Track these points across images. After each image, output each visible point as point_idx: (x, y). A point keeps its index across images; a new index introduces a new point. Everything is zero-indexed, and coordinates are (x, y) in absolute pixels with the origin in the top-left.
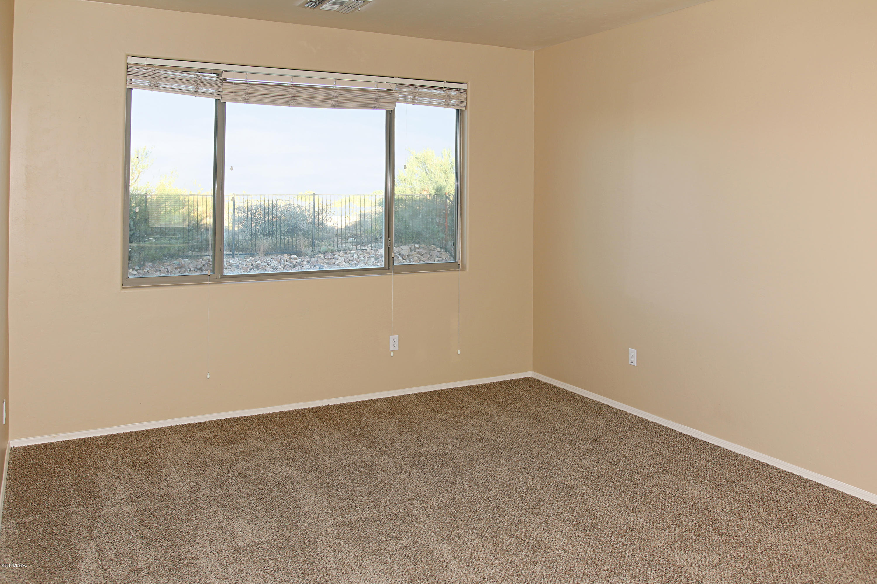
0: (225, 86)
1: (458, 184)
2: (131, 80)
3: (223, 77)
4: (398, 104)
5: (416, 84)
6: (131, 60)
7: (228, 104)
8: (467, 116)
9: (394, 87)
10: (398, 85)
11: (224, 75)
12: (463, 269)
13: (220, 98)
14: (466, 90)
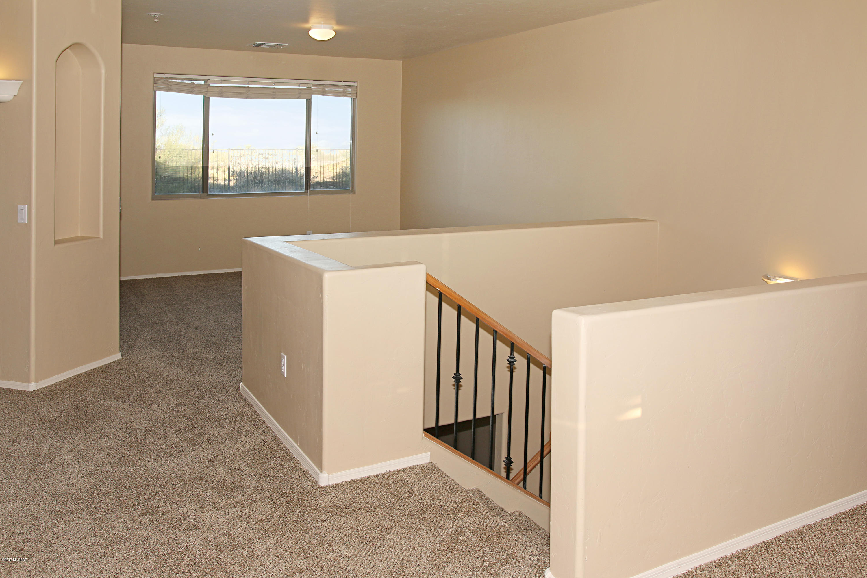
0: (209, 88)
1: (352, 142)
2: (156, 86)
3: (208, 83)
4: (312, 96)
5: (324, 84)
6: (156, 75)
7: (211, 98)
8: (357, 101)
9: (310, 86)
10: (313, 85)
11: (208, 82)
12: (355, 193)
13: (206, 95)
14: (356, 86)
